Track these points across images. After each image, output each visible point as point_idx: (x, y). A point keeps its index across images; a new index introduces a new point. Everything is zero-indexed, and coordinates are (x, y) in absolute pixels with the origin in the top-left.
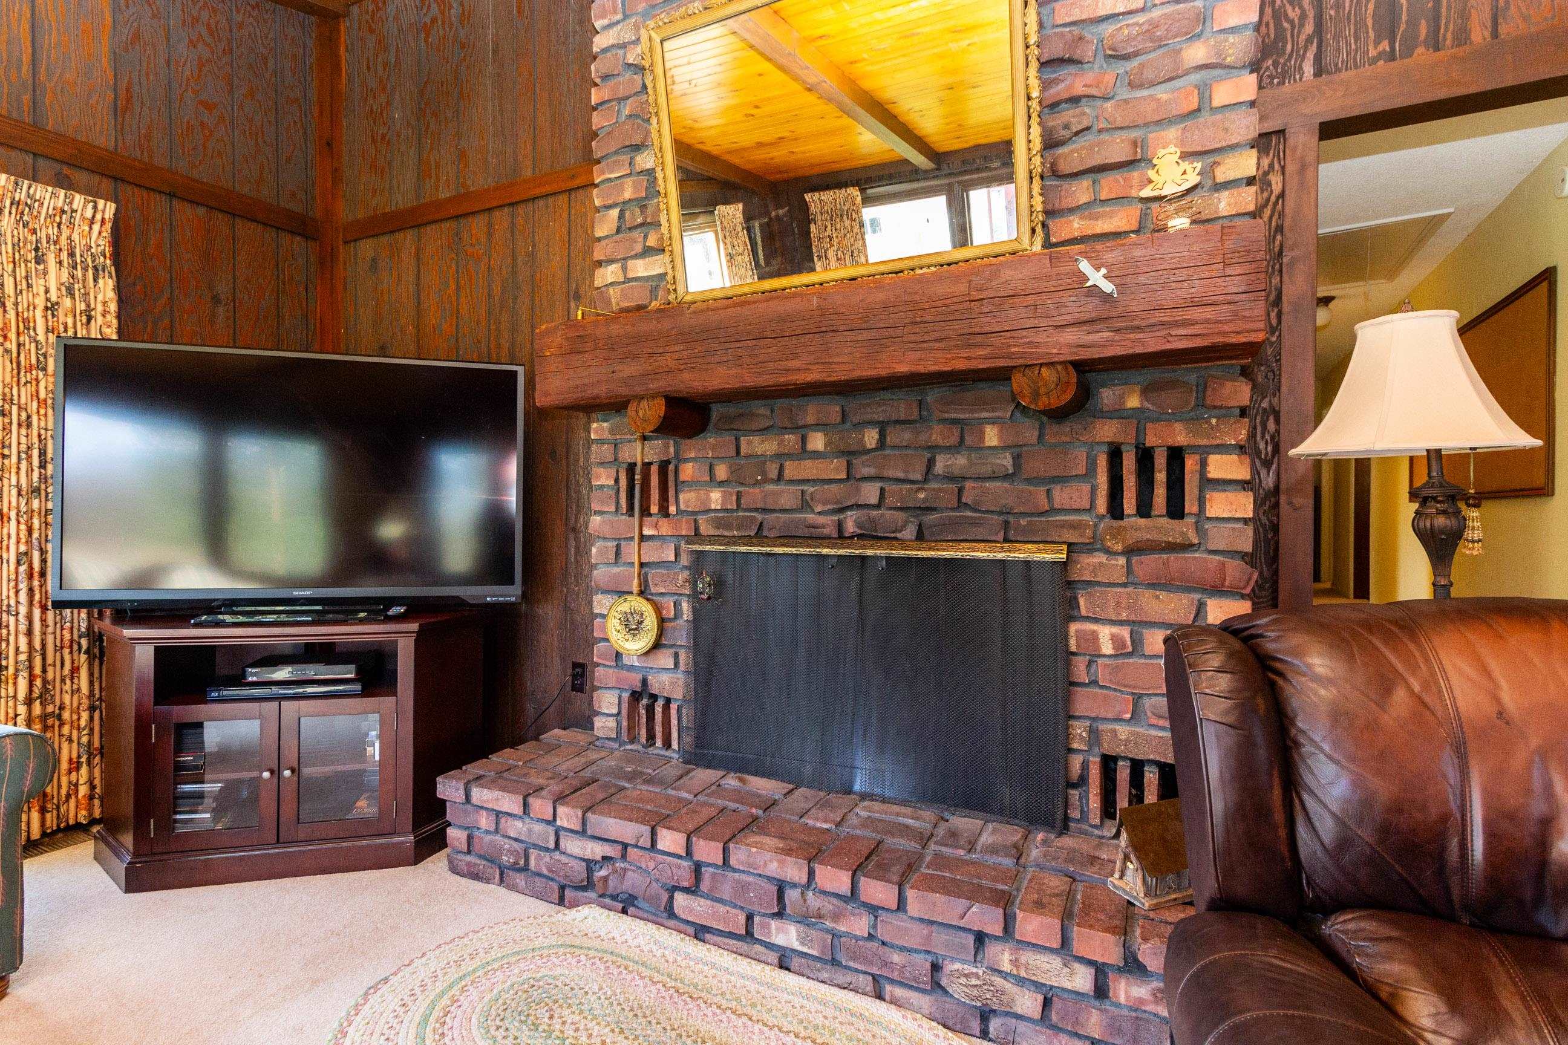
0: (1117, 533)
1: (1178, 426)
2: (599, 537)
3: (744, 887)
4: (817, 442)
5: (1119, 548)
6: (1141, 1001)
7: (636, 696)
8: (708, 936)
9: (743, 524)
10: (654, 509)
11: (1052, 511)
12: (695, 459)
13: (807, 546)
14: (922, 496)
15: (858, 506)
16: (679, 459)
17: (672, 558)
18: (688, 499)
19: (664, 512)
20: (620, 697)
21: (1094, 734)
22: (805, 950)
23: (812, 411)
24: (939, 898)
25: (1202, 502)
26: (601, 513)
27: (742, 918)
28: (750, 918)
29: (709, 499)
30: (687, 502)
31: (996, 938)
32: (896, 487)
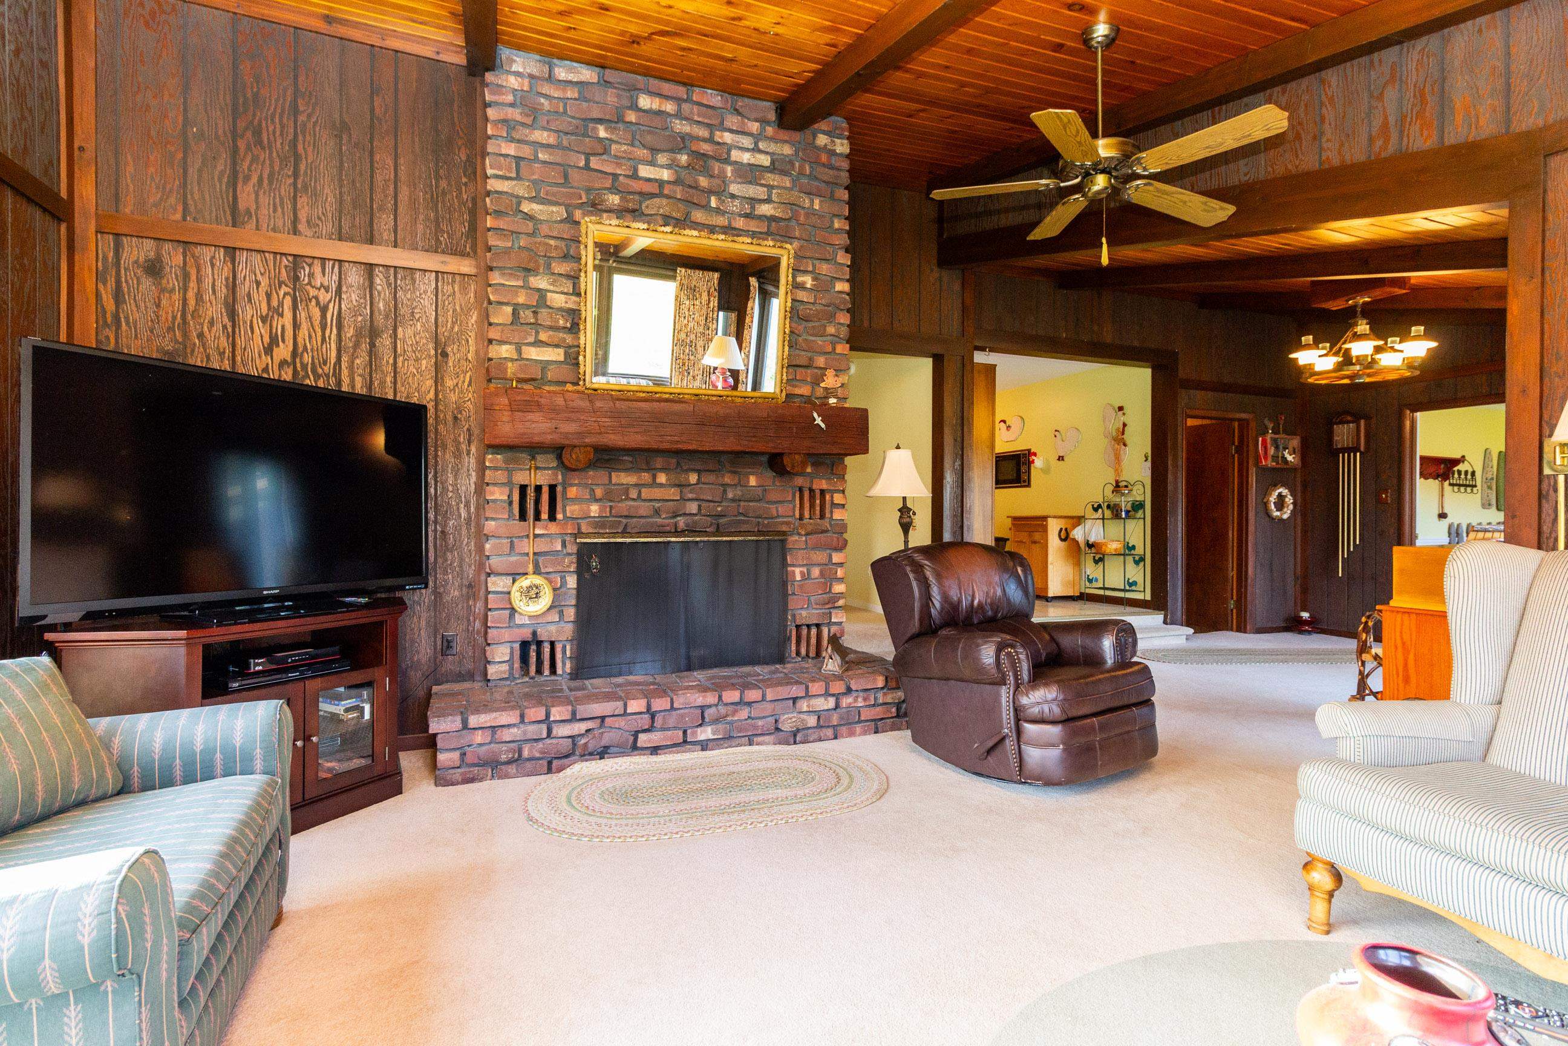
0: (802, 526)
1: (824, 481)
2: (493, 536)
3: (682, 716)
4: (662, 478)
5: (803, 533)
6: (850, 704)
7: (525, 645)
8: (659, 752)
9: (613, 525)
10: (545, 516)
11: (778, 516)
12: (576, 485)
13: (661, 537)
14: (719, 509)
15: (685, 514)
16: (565, 485)
17: (559, 548)
18: (572, 510)
19: (552, 517)
20: (512, 648)
21: (794, 616)
22: (716, 737)
23: (659, 462)
24: (780, 688)
25: (832, 512)
26: (493, 519)
27: (681, 733)
28: (685, 732)
29: (589, 511)
30: (572, 512)
31: (802, 697)
32: (707, 504)
